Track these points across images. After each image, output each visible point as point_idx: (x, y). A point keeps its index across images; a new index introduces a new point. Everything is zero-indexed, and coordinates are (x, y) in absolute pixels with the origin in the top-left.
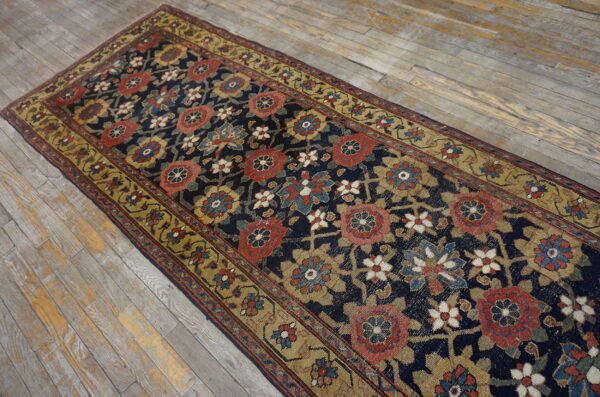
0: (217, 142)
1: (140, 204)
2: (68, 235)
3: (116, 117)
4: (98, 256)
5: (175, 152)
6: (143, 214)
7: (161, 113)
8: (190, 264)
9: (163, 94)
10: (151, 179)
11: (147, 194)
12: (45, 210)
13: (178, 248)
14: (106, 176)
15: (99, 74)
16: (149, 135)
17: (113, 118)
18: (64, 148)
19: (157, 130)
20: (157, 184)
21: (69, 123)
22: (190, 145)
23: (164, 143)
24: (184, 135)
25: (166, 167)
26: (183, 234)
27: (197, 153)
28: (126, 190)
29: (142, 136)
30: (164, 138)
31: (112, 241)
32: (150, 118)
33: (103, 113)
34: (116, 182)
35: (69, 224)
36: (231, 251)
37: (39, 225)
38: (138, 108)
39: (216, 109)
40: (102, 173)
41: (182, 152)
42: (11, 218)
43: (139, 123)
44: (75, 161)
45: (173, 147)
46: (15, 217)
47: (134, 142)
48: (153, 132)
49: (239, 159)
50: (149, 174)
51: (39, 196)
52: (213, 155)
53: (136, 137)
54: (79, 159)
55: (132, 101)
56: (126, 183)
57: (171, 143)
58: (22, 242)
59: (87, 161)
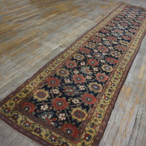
0: (88, 72)
1: (114, 83)
2: (131, 97)
3: (81, 103)
4: (132, 88)
5: (94, 80)
6: (116, 81)
7: (78, 88)
8: (124, 70)
9: (67, 91)
10: (105, 83)
11: (110, 82)
12: (128, 109)
13: (121, 72)
14: (109, 94)
15: (52, 123)
16: (89, 89)
17: (82, 104)
18: (103, 114)
19: (86, 87)
20: (106, 81)
21: (88, 120)
22: (90, 77)
23: (91, 84)
24: (87, 79)
25: (100, 81)
26: (117, 72)
27: (93, 75)
28: (111, 87)
29: (89, 91)
30: (89, 84)
31: (127, 86)
32: (80, 91)
33: (80, 109)
34: (110, 90)
35: (128, 99)
36: (117, 64)
37: (133, 108)
38: (75, 97)
39: (74, 74)
40: (108, 96)
41: (93, 78)
42: (136, 118)
43: (83, 94)
44: (107, 107)
45: (92, 81)
46: (135, 118)
47: (93, 92)
48: (87, 88)
49: (92, 67)
50: (104, 84)
51: (124, 114)
52: (93, 72)
53: (90, 92)
54: (105, 106)
55: (71, 100)
56: (109, 88)
57: (91, 82)
58: (141, 109)
59: (105, 103)
